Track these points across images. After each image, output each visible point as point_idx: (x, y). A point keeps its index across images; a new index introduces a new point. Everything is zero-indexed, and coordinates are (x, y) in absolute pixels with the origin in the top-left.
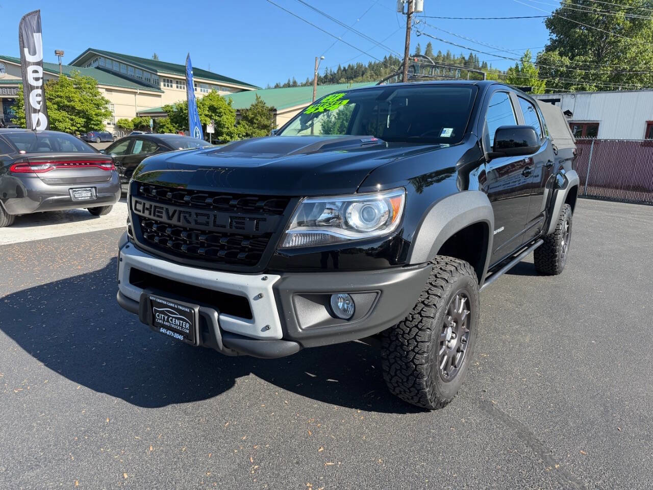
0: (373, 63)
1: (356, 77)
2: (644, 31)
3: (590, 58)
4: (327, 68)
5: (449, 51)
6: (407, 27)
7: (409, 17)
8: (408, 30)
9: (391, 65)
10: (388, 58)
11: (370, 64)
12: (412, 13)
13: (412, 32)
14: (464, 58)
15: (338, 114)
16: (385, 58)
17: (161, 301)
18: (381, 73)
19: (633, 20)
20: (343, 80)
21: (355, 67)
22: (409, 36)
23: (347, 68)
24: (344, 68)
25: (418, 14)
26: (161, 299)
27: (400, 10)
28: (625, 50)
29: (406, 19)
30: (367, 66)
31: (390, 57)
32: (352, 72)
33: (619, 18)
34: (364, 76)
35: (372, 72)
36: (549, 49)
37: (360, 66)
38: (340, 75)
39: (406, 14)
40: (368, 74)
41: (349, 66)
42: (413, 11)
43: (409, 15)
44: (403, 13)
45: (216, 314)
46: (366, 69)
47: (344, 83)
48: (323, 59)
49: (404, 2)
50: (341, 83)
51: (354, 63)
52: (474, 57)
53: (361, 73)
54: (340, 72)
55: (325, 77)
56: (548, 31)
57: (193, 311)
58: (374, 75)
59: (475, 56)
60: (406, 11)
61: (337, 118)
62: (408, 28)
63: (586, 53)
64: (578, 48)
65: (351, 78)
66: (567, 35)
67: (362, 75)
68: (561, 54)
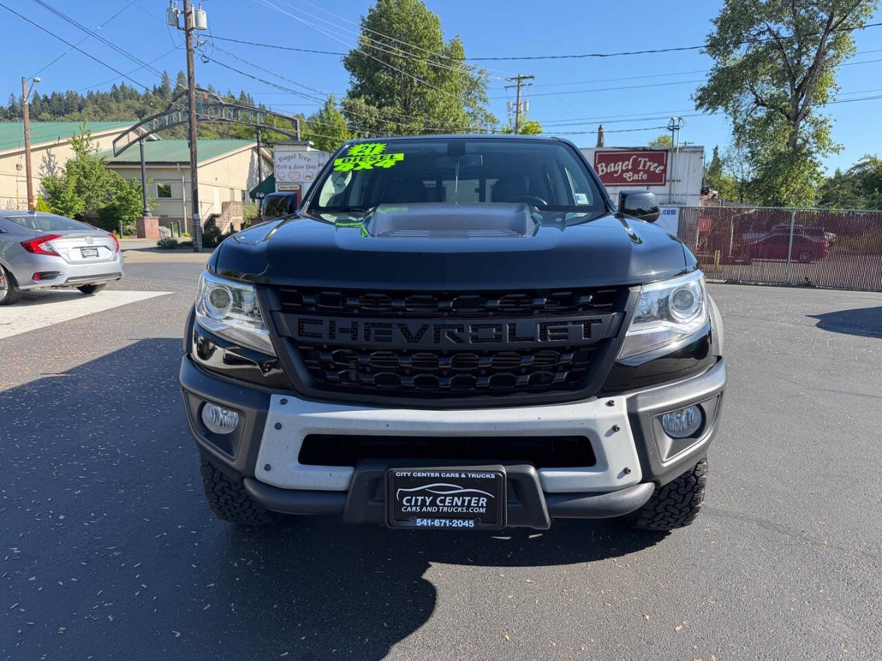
0: (95, 93)
1: (67, 111)
2: (447, 84)
3: (399, 110)
4: (12, 95)
5: (211, 86)
6: (187, 48)
7: (188, 35)
8: (190, 53)
9: (125, 98)
10: (118, 88)
11: (90, 95)
12: (192, 29)
13: (195, 56)
14: (233, 97)
15: (68, 166)
16: (114, 87)
17: (424, 475)
18: (111, 109)
19: (435, 70)
20: (45, 115)
21: (65, 98)
22: (192, 61)
23: (49, 98)
24: (46, 98)
25: (200, 32)
26: (424, 471)
27: (173, 23)
28: (432, 105)
29: (184, 37)
30: (85, 97)
31: (123, 87)
32: (60, 105)
33: (422, 66)
34: (83, 111)
35: (96, 106)
36: (353, 95)
37: (72, 96)
38: (39, 107)
39: (183, 29)
40: (90, 109)
41: (54, 94)
42: (194, 26)
43: (188, 31)
44: (179, 28)
45: (532, 471)
46: (83, 100)
47: (47, 120)
48: (38, 81)
49: (177, 13)
50: (43, 120)
51: (62, 90)
52: (247, 97)
53: (76, 107)
54: (38, 103)
55: (10, 108)
56: (348, 74)
57: (500, 474)
58: (99, 110)
59: (248, 95)
60: (182, 25)
61: (66, 171)
62: (189, 50)
63: (392, 104)
64: (384, 97)
65: (60, 113)
66: (370, 79)
67: (80, 110)
68: (367, 102)
